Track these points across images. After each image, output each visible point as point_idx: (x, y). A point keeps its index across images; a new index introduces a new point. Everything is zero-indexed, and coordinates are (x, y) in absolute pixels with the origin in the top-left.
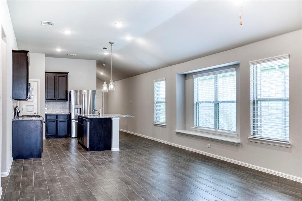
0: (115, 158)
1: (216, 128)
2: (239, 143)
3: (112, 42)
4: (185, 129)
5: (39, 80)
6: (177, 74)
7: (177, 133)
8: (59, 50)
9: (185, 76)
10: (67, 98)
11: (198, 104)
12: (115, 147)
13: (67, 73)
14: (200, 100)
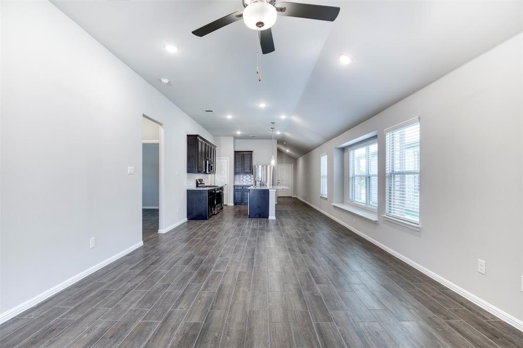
0: (272, 226)
1: (366, 204)
2: (376, 221)
3: (274, 122)
4: (343, 202)
5: (228, 158)
6: (335, 148)
7: (334, 206)
8: (239, 133)
9: (343, 149)
10: (251, 171)
11: (354, 177)
12: (272, 216)
13: (252, 152)
14: (356, 174)
